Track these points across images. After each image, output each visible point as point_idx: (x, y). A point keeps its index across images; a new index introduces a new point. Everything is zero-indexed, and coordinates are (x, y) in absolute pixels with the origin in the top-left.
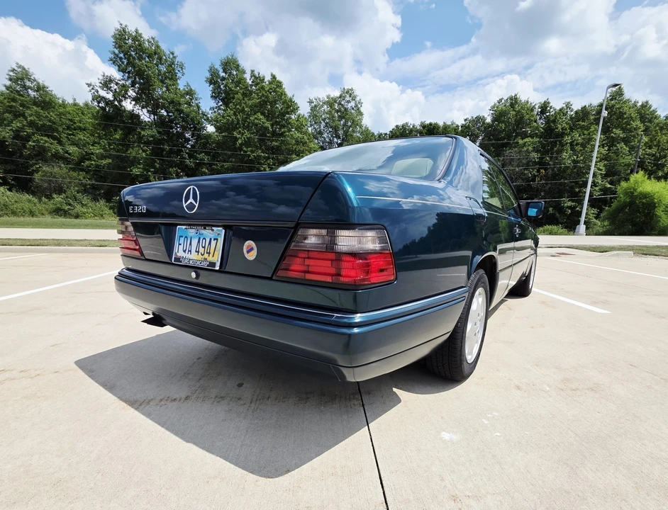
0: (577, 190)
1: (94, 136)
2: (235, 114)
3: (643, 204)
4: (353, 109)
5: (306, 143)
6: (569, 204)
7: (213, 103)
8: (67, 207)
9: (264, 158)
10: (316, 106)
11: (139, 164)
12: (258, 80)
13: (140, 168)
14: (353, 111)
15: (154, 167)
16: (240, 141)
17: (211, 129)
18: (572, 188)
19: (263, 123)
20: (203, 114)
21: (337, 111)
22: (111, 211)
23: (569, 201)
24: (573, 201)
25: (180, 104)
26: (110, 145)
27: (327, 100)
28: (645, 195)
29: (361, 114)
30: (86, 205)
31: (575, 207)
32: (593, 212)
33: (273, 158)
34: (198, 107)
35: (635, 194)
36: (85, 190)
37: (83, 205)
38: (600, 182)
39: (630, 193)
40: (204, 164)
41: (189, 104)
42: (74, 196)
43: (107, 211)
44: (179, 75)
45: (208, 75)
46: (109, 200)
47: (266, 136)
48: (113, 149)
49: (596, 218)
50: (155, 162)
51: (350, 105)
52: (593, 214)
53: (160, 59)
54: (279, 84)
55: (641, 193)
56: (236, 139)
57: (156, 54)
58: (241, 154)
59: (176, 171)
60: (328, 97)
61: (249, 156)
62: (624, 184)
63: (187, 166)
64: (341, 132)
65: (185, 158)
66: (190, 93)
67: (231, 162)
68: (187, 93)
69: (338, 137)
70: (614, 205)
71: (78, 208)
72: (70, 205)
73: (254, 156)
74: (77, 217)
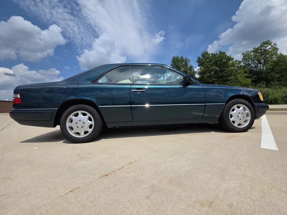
2: (204, 69)
4: (270, 49)
7: (198, 68)
10: (246, 55)
12: (214, 55)
14: (270, 50)
16: (206, 77)
17: (197, 76)
19: (215, 69)
20: (195, 72)
21: (259, 53)
25: (187, 71)
27: (253, 50)
29: (277, 49)
34: (194, 70)
41: (191, 70)
44: (188, 63)
45: (197, 60)
47: (217, 73)
51: (267, 48)
53: (183, 61)
54: (224, 53)
56: (205, 77)
57: (182, 60)
60: (254, 49)
64: (262, 61)
66: (191, 67)
68: (190, 67)
69: (261, 63)
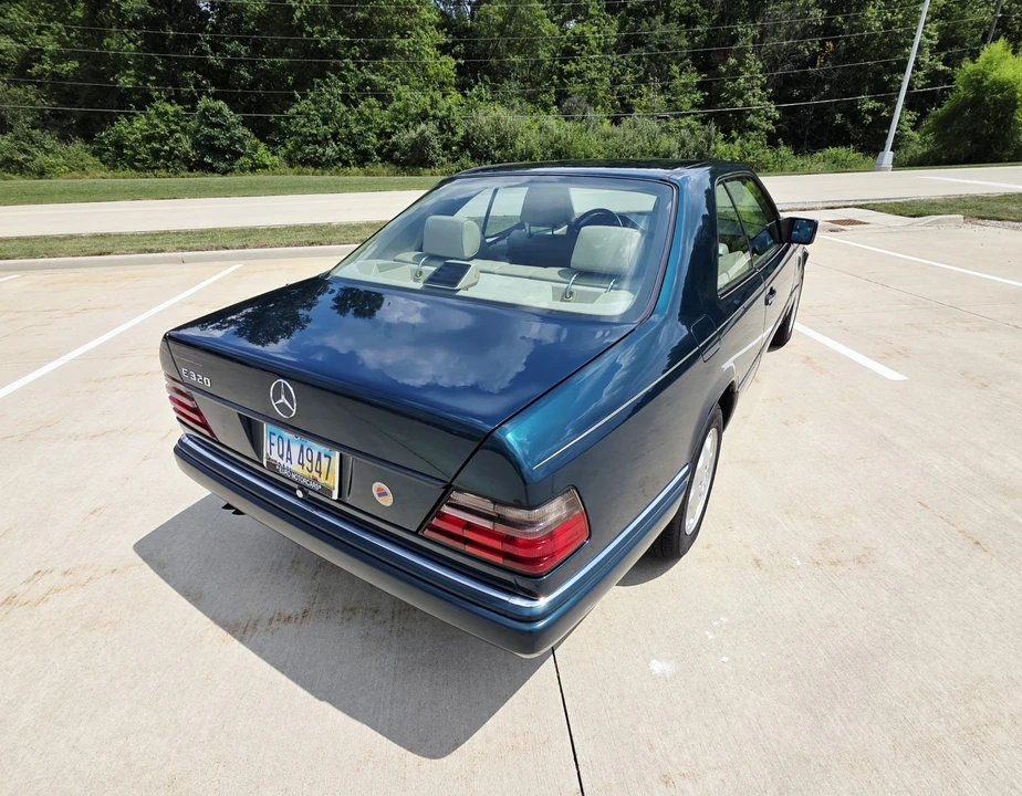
0: (886, 78)
1: (37, 14)
3: (996, 102)
5: (415, 10)
6: (871, 105)
8: (21, 157)
9: (344, 43)
11: (128, 67)
13: (130, 76)
15: (156, 73)
16: (298, 14)
18: (879, 73)
22: (97, 159)
23: (870, 99)
24: (877, 100)
26: (69, 31)
28: (1001, 86)
30: (51, 151)
31: (880, 110)
32: (908, 117)
33: (359, 44)
35: (986, 83)
36: (44, 121)
37: (47, 151)
38: (927, 60)
39: (976, 83)
40: (241, 61)
42: (28, 135)
43: (91, 160)
46: (88, 138)
48: (76, 38)
49: (914, 128)
50: (156, 62)
52: (909, 121)
55: (994, 82)
58: (303, 41)
59: (195, 77)
61: (318, 42)
62: (969, 66)
63: (211, 65)
65: (206, 53)
67: (288, 56)
70: (947, 105)
71: (41, 159)
72: (25, 151)
73: (326, 41)
74: (42, 174)
